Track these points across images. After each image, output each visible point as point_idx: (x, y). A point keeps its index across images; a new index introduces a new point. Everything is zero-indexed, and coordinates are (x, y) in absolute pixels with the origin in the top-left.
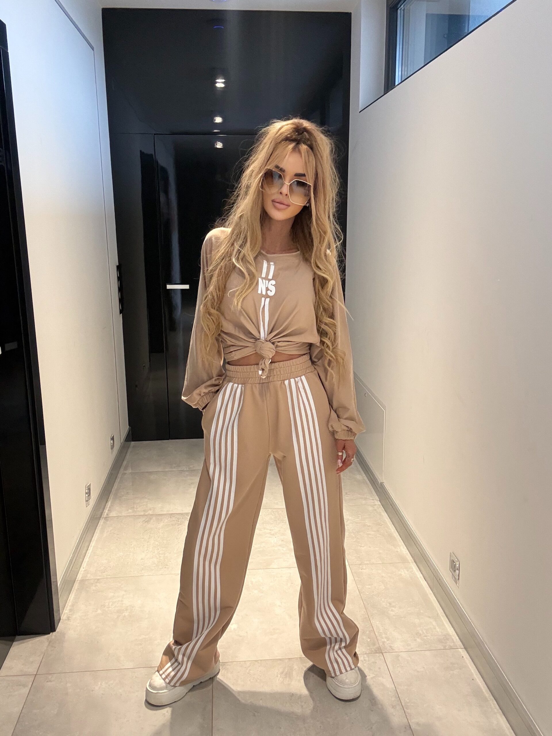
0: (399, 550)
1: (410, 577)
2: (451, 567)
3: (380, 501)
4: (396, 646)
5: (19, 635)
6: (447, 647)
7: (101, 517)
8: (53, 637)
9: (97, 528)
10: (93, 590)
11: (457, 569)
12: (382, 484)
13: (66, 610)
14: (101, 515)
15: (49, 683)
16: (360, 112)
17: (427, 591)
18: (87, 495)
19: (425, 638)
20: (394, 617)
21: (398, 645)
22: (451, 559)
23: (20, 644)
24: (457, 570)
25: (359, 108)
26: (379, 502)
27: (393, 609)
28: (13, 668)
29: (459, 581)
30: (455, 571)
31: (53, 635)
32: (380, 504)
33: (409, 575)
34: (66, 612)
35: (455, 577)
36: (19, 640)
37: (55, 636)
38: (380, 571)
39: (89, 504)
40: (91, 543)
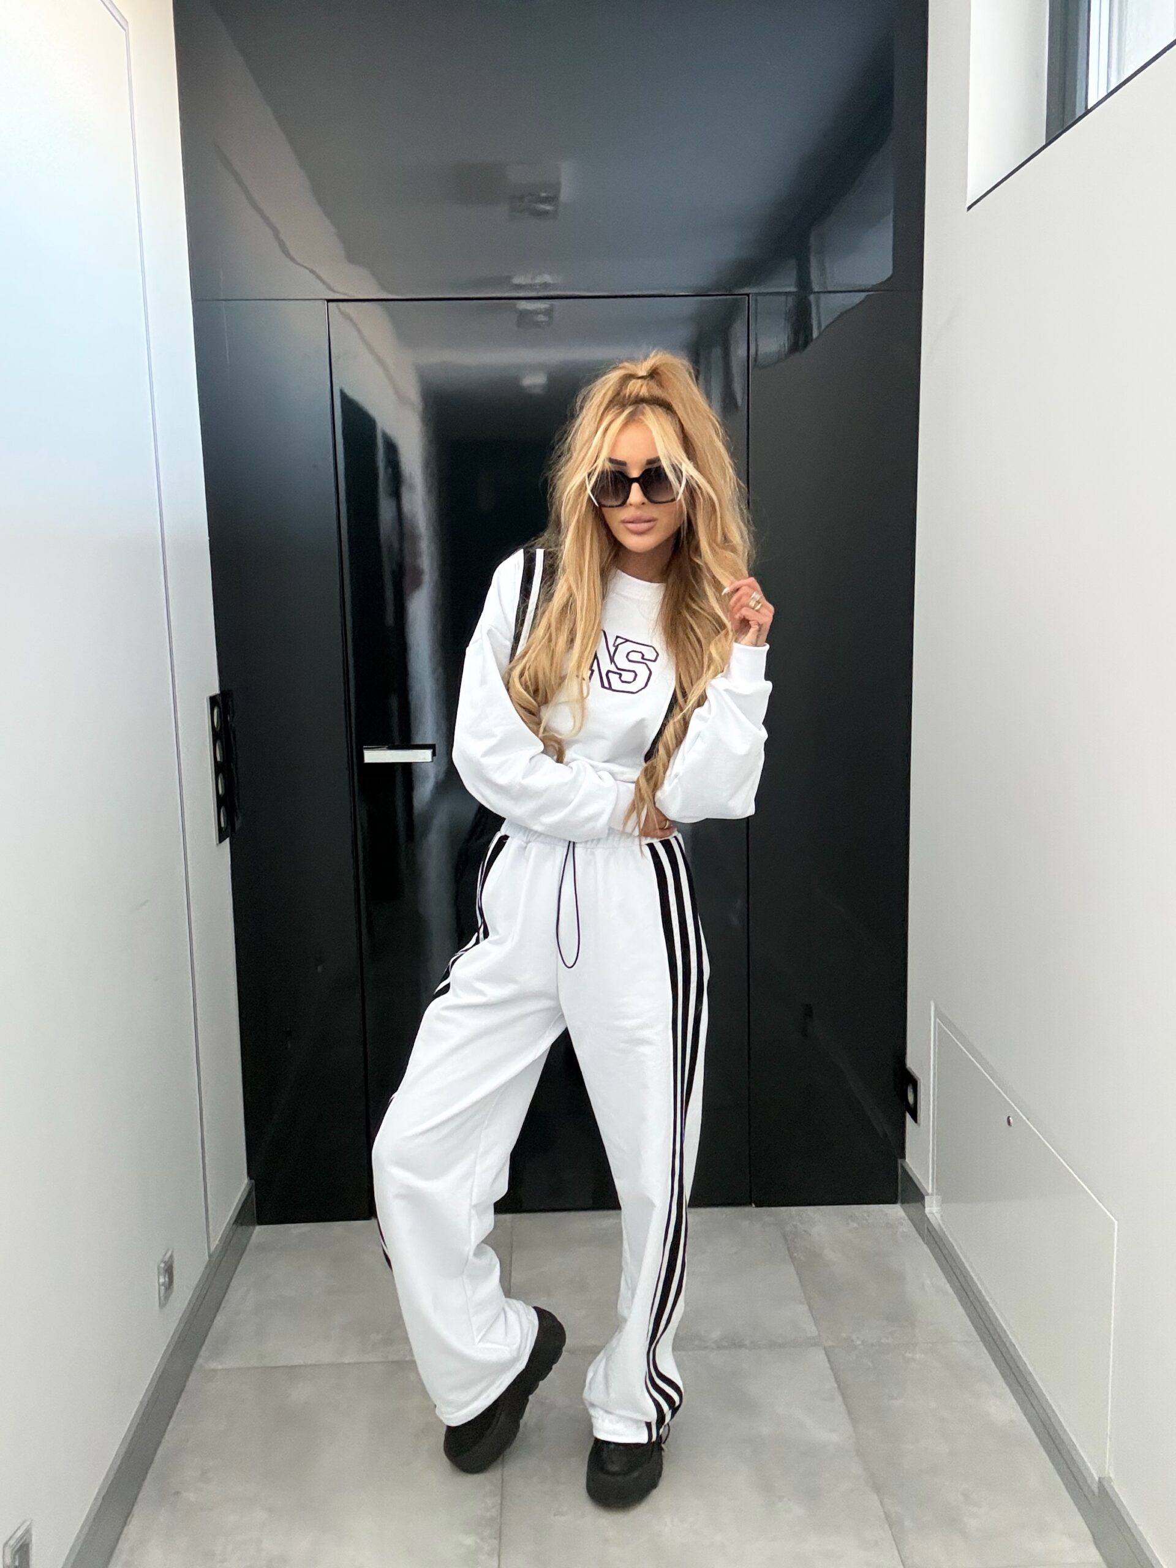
12: (1104, 1484)
16: (969, 208)
25: (966, 200)
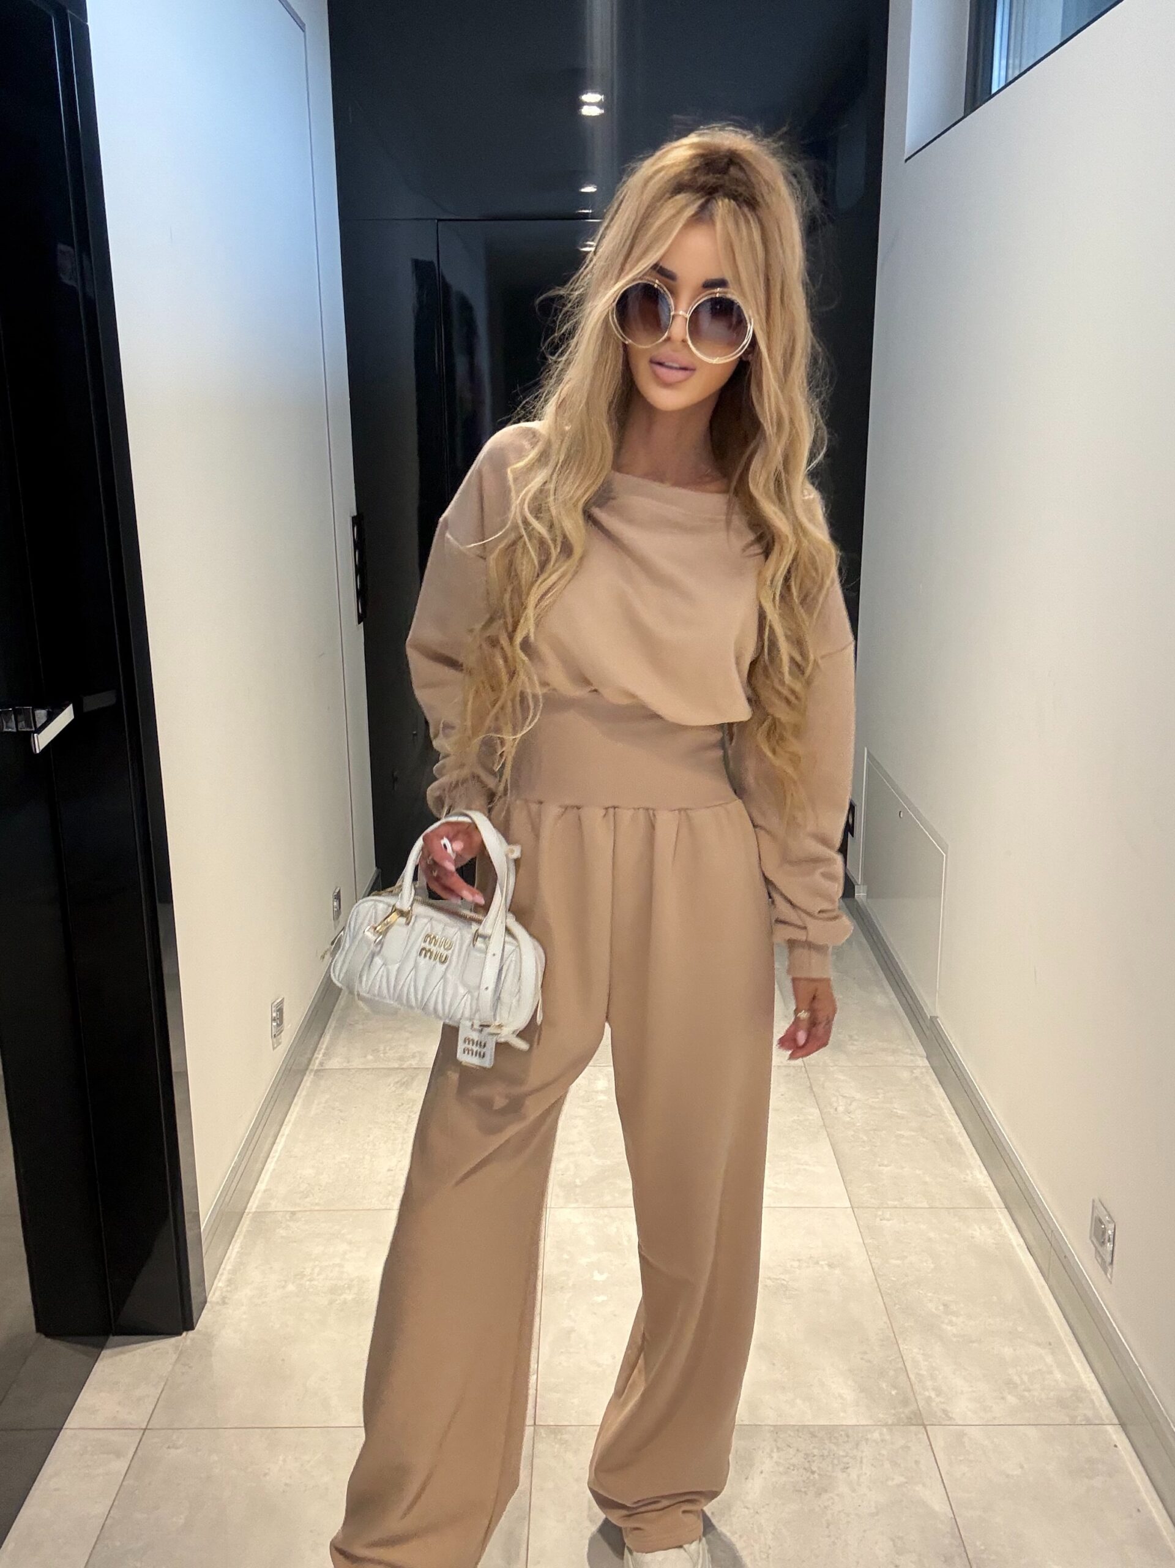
0: (969, 1178)
1: (993, 1243)
2: (1095, 1233)
3: (927, 1058)
4: (958, 1410)
5: (116, 1334)
6: (1079, 1418)
7: (307, 1069)
8: (188, 1342)
9: (298, 1093)
10: (282, 1237)
11: (1109, 1239)
12: (933, 1020)
13: (219, 1281)
14: (308, 1064)
15: (172, 1451)
16: (906, 160)
17: (1035, 1281)
18: (274, 1024)
19: (1026, 1394)
20: (955, 1340)
21: (962, 1408)
22: (1095, 1215)
23: (117, 1354)
24: (1109, 1241)
25: (904, 152)
26: (926, 1061)
27: (954, 1319)
28: (98, 1410)
29: (1112, 1269)
30: (1103, 1243)
31: (187, 1337)
32: (929, 1065)
33: (994, 1239)
34: (220, 1284)
35: (1101, 1256)
36: (115, 1347)
37: (193, 1340)
38: (923, 1227)
39: (280, 1044)
40: (284, 1127)
